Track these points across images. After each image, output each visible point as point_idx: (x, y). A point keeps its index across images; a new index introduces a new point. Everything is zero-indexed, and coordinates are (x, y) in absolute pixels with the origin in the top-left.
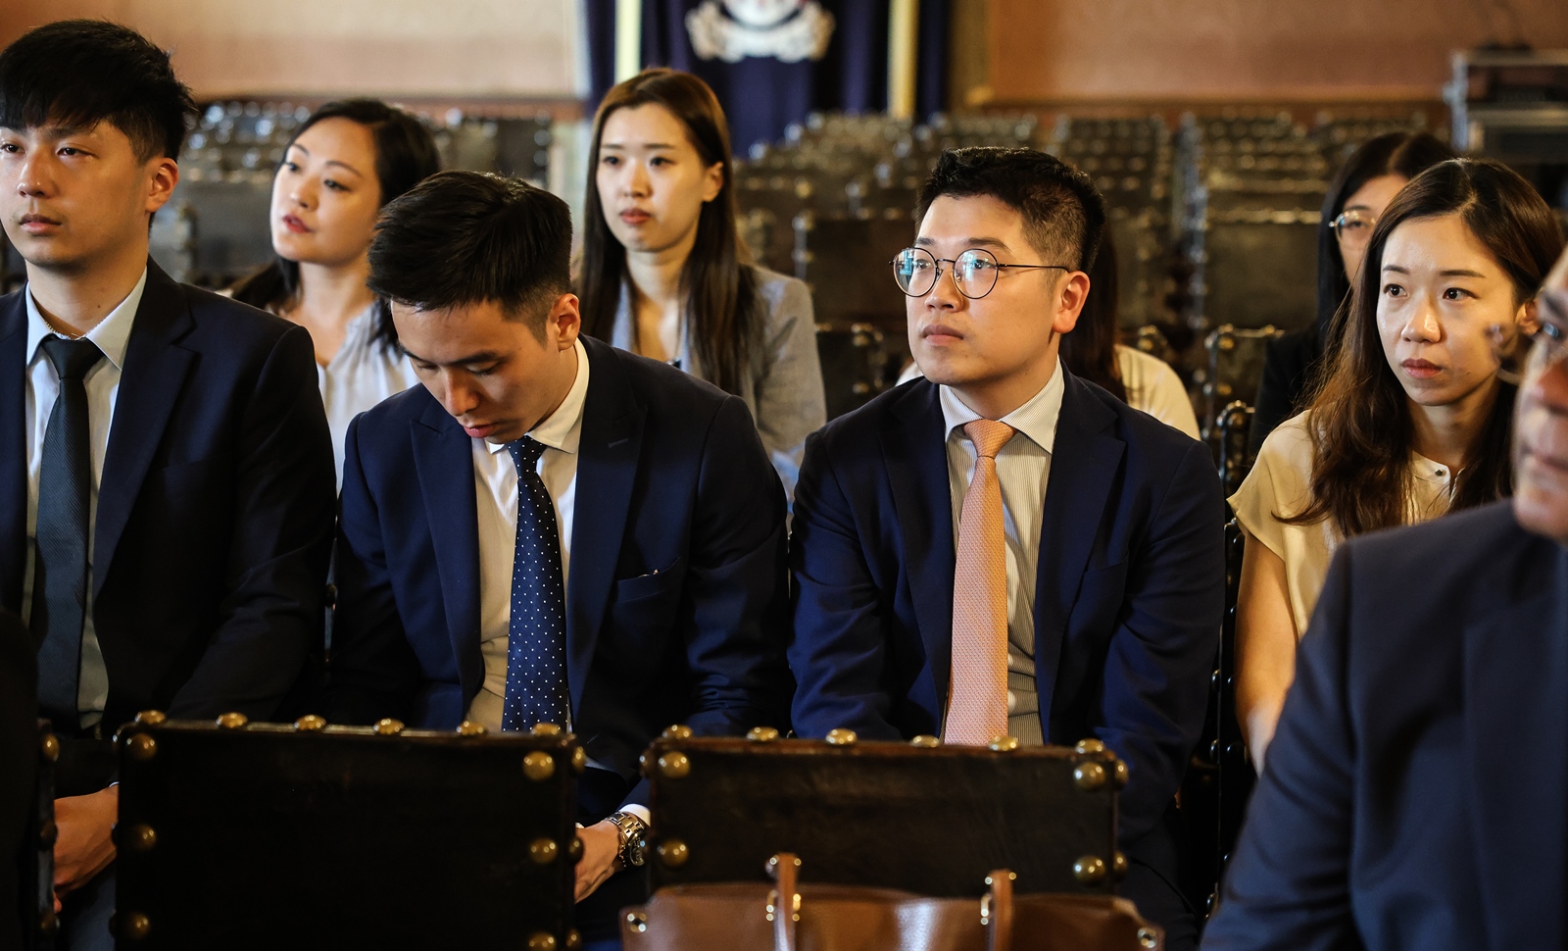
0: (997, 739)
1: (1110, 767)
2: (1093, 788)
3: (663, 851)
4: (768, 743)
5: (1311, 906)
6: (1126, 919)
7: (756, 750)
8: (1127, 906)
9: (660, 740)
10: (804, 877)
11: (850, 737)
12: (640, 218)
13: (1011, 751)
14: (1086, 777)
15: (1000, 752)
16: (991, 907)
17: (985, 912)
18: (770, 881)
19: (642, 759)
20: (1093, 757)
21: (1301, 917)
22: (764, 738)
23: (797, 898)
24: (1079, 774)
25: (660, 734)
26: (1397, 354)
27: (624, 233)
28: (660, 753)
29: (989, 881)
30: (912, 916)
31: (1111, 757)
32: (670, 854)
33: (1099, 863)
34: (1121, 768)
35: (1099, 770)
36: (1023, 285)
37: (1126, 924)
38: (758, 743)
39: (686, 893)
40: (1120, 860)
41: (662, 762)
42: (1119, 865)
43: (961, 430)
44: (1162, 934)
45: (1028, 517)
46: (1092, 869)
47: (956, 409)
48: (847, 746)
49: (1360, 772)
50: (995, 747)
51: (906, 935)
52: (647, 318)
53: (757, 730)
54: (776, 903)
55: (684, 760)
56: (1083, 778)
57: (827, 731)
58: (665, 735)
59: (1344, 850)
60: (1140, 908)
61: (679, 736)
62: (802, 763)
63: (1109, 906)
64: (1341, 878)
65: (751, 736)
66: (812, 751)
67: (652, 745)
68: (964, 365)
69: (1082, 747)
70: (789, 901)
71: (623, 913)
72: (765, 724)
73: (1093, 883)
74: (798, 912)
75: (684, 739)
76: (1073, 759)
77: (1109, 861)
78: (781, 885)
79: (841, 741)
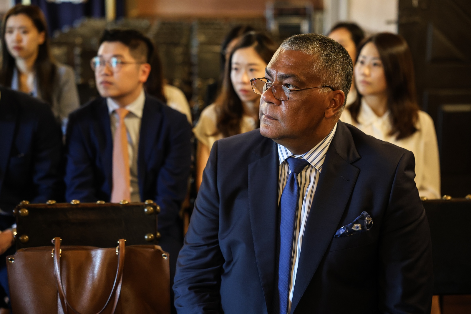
0: (122, 201)
1: (155, 208)
2: (150, 214)
3: (21, 238)
4: (53, 204)
5: (208, 245)
6: (159, 251)
7: (49, 207)
8: (159, 247)
9: (19, 205)
10: (62, 244)
11: (78, 202)
12: (19, 48)
13: (126, 204)
14: (148, 211)
15: (123, 205)
16: (119, 250)
17: (117, 251)
18: (53, 245)
19: (14, 211)
20: (150, 205)
21: (206, 248)
22: (52, 203)
23: (61, 250)
24: (146, 210)
25: (19, 203)
26: (238, 87)
27: (14, 53)
28: (19, 209)
29: (118, 242)
30: (96, 253)
31: (155, 204)
32: (23, 239)
33: (152, 235)
34: (158, 208)
35: (152, 208)
36: (130, 68)
37: (159, 252)
38: (50, 205)
39: (26, 250)
40: (158, 234)
41: (20, 212)
42: (158, 236)
43: (114, 112)
44: (169, 255)
45: (134, 136)
46: (150, 237)
47: (112, 105)
48: (77, 205)
49: (220, 206)
50: (122, 203)
51: (94, 259)
52: (23, 79)
53: (50, 201)
54: (54, 252)
55: (27, 211)
56: (147, 211)
57: (71, 200)
58: (21, 203)
59: (217, 229)
60: (162, 248)
61: (25, 204)
62: (63, 210)
63: (154, 248)
64: (216, 236)
65: (48, 203)
66: (66, 207)
67: (17, 207)
68: (113, 92)
69: (147, 202)
70: (58, 251)
71: (7, 257)
72: (52, 199)
73: (151, 241)
74: (61, 254)
75: (27, 205)
76: (144, 206)
77: (155, 235)
78: (56, 247)
79: (75, 203)
